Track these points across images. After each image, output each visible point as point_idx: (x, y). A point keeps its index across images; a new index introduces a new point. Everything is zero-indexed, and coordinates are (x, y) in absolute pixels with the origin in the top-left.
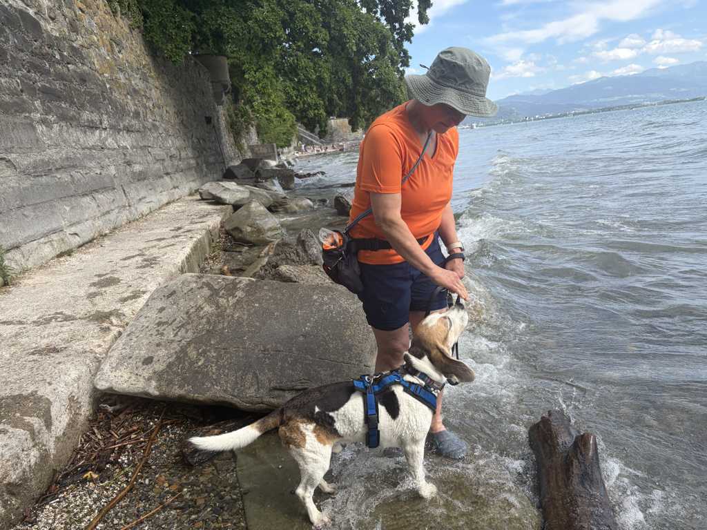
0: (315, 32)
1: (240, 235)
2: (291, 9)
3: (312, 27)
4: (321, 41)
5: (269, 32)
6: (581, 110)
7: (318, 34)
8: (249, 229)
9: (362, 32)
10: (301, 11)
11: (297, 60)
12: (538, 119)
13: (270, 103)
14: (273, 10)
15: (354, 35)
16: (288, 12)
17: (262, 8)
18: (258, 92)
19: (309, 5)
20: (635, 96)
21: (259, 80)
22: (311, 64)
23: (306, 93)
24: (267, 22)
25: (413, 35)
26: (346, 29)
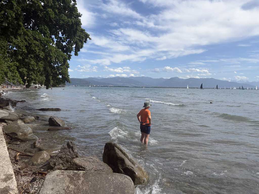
0: (39, 52)
1: (16, 136)
2: (30, 42)
3: (38, 50)
4: (41, 56)
5: (19, 49)
6: (112, 86)
7: (40, 53)
8: (21, 134)
9: (57, 55)
10: (34, 44)
11: (30, 61)
12: (99, 86)
13: (15, 76)
14: (22, 41)
15: (55, 56)
16: (28, 43)
17: (18, 39)
18: (11, 71)
19: (38, 42)
20: (127, 84)
21: (12, 66)
22: (36, 64)
23: (32, 74)
24: (20, 45)
25: (71, 58)
26: (51, 54)
